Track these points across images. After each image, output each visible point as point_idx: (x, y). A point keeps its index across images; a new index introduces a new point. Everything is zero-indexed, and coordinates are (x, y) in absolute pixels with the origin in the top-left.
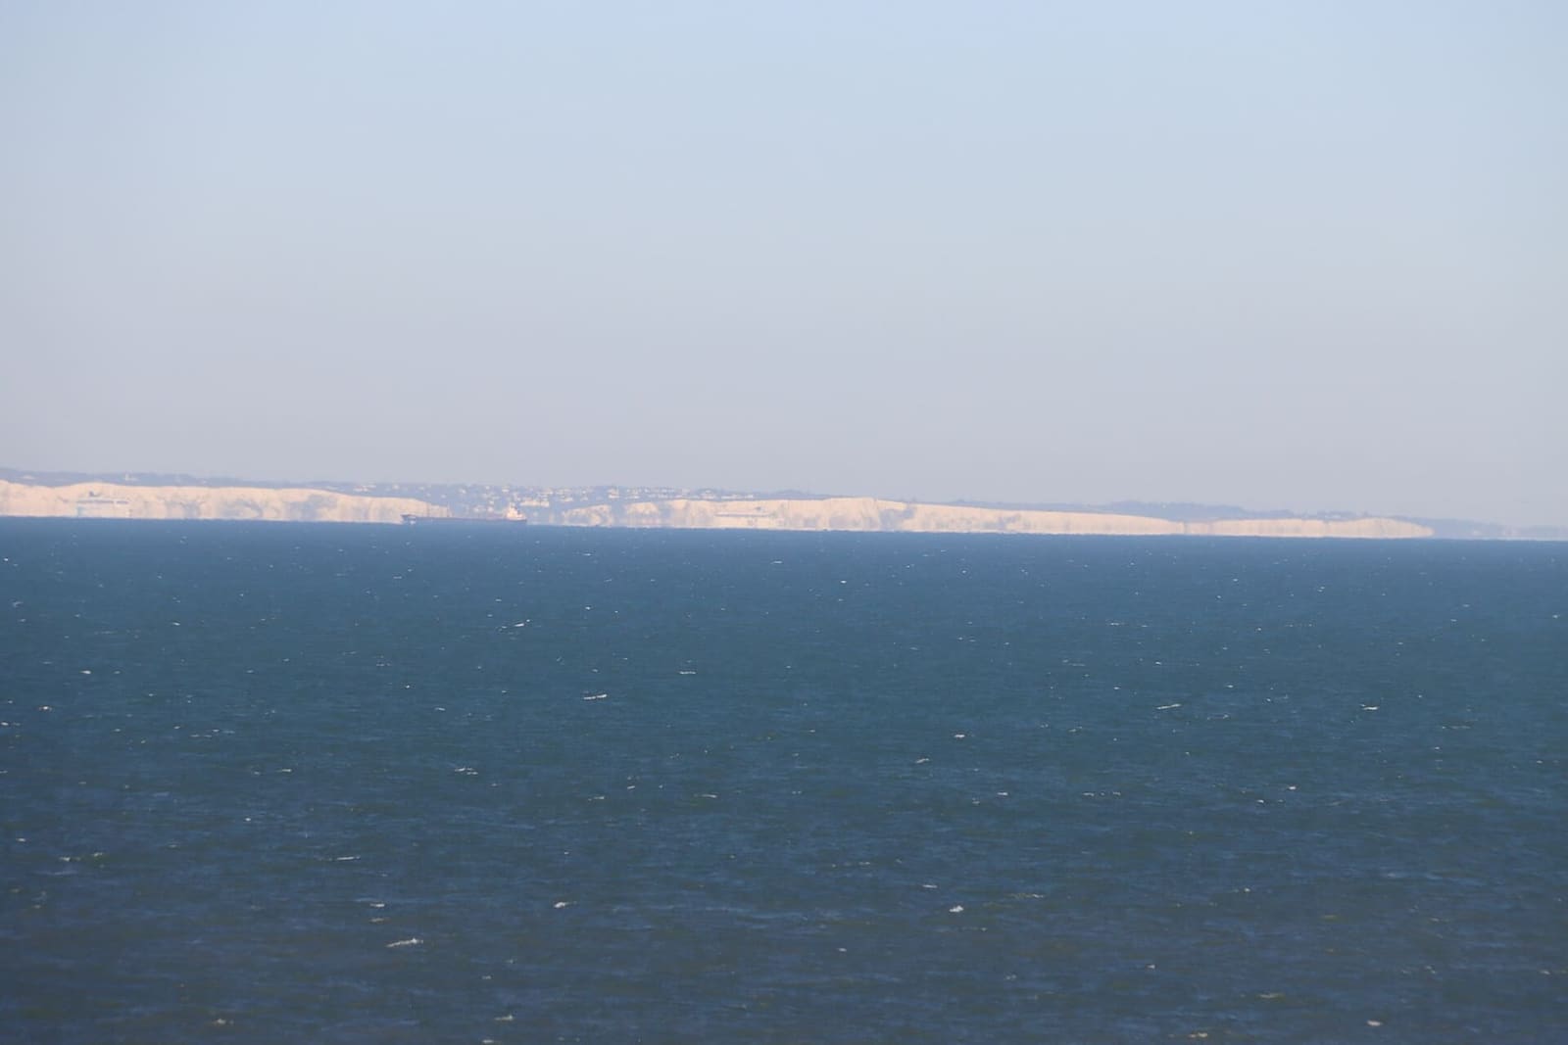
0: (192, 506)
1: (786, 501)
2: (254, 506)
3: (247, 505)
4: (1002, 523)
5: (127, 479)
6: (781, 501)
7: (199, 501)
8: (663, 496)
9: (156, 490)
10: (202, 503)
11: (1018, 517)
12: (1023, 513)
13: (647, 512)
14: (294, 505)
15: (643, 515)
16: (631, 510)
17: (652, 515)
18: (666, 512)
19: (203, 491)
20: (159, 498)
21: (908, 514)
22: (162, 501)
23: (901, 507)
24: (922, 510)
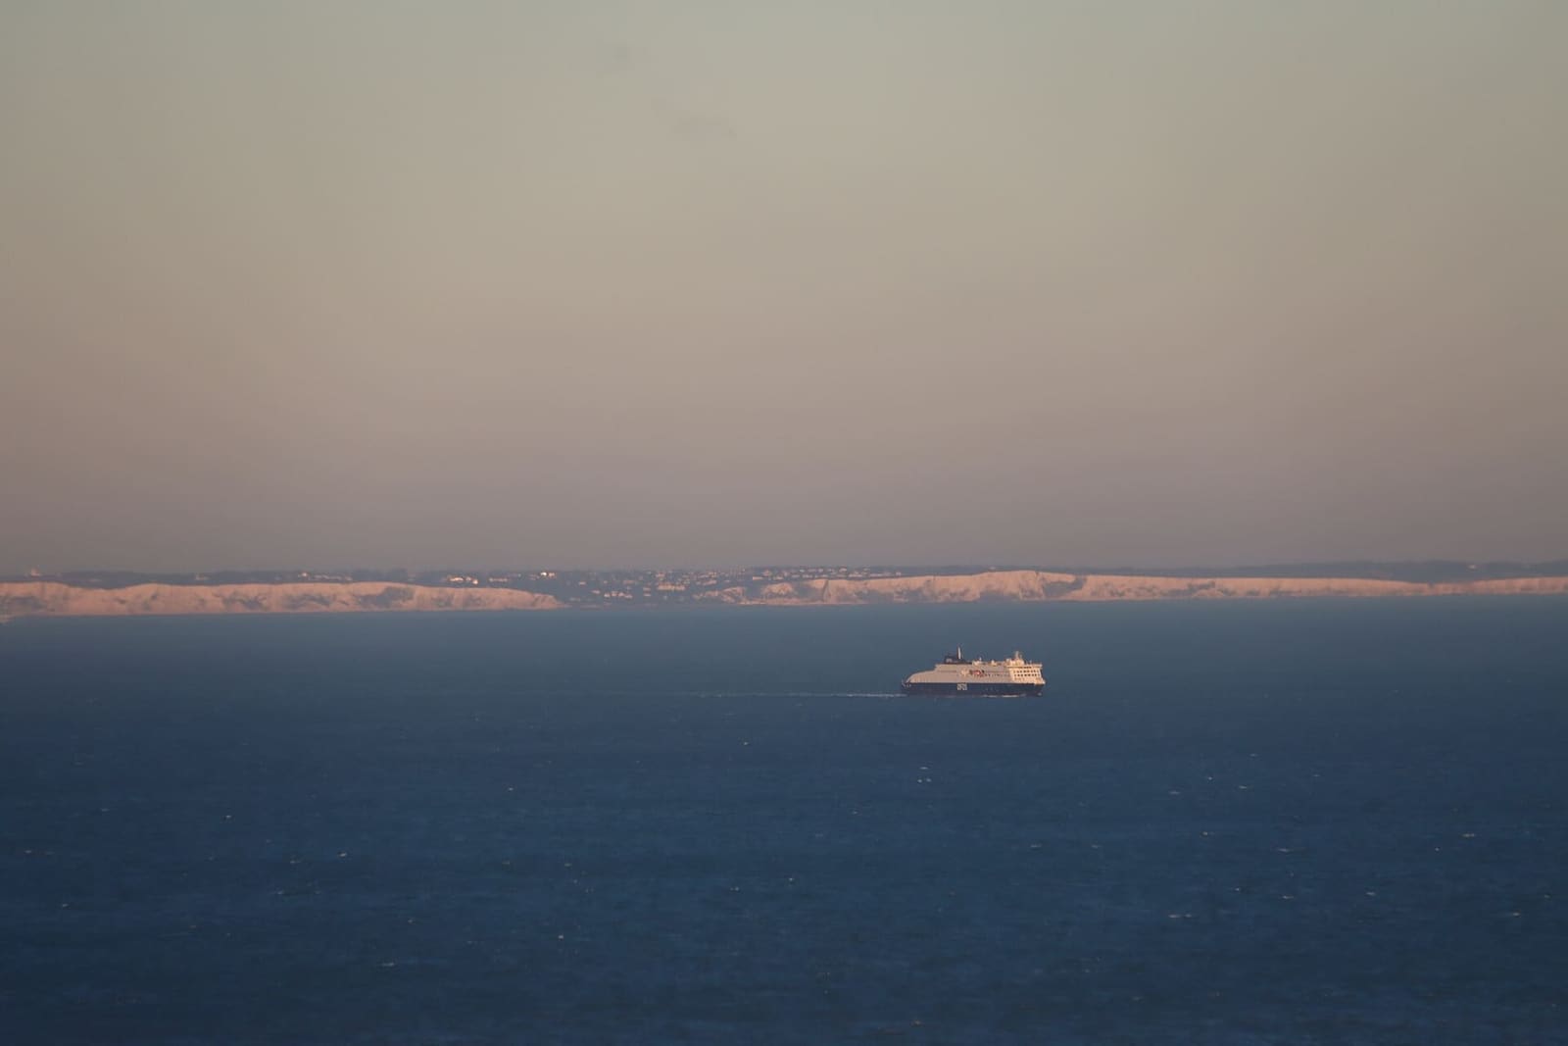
0: (254, 603)
1: (932, 577)
2: (322, 600)
3: (313, 599)
4: (1192, 589)
5: (198, 579)
6: (928, 578)
7: (260, 597)
8: (807, 576)
9: (215, 589)
10: (264, 599)
11: (1213, 585)
12: (1218, 581)
13: (783, 592)
14: (367, 599)
15: (779, 595)
16: (766, 591)
17: (788, 595)
18: (804, 591)
19: (265, 588)
20: (217, 596)
21: (1077, 585)
22: (219, 599)
23: (1070, 578)
24: (1093, 581)
